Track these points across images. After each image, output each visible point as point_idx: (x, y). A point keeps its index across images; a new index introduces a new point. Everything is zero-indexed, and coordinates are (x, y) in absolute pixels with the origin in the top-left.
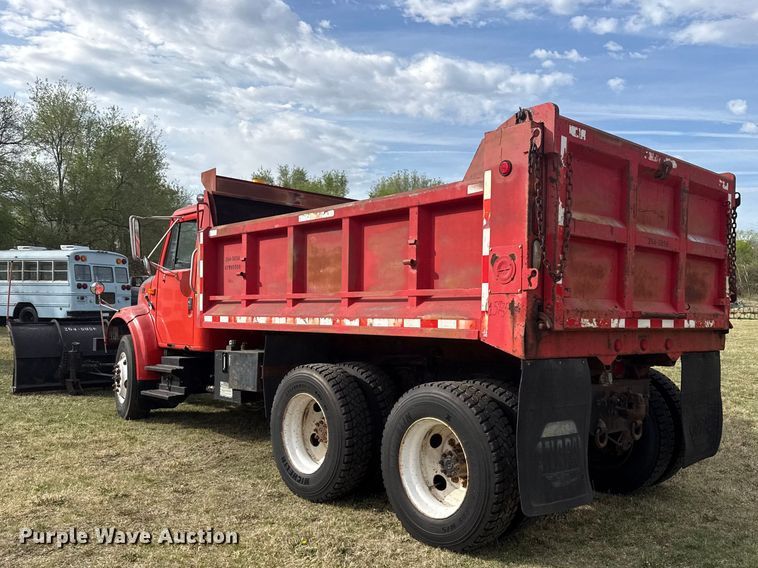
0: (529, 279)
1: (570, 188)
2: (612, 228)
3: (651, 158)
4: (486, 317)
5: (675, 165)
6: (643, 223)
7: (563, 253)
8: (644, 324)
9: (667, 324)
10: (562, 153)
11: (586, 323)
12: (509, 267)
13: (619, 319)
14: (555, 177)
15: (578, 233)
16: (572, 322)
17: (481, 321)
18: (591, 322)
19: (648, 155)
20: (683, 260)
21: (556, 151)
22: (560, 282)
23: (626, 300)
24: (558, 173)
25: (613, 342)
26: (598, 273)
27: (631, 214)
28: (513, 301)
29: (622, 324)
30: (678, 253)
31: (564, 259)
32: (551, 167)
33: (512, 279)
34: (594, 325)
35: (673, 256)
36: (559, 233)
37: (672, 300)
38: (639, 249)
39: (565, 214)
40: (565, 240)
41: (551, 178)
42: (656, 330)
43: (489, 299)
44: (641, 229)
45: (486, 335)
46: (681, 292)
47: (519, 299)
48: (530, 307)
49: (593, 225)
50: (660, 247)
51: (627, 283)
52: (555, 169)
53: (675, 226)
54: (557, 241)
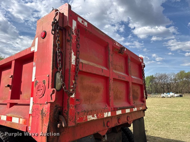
0: (51, 95)
1: (78, 46)
2: (102, 70)
3: (117, 44)
4: (31, 118)
5: (125, 50)
6: (115, 70)
7: (74, 80)
8: (119, 112)
9: (128, 111)
10: (74, 28)
11: (90, 118)
12: (42, 88)
13: (108, 112)
14: (69, 39)
15: (84, 70)
16: (81, 119)
17: (29, 120)
18: (93, 116)
19: (116, 43)
20: (131, 85)
21: (70, 26)
22: (73, 96)
23: (111, 103)
24: (71, 37)
25: (106, 123)
26: (97, 90)
27: (111, 65)
28: (43, 109)
29: (109, 114)
30: (129, 82)
31: (75, 83)
32: (67, 35)
33: (43, 95)
34: (95, 118)
35: (127, 83)
36: (72, 68)
37: (128, 101)
38: (115, 79)
39: (76, 59)
40: (76, 73)
41: (68, 40)
42: (124, 114)
43: (33, 107)
44: (115, 71)
45: (30, 129)
46: (131, 97)
47: (46, 108)
48: (52, 113)
49: (92, 67)
50: (123, 79)
51: (111, 94)
52: (69, 35)
53: (127, 72)
54: (71, 72)
